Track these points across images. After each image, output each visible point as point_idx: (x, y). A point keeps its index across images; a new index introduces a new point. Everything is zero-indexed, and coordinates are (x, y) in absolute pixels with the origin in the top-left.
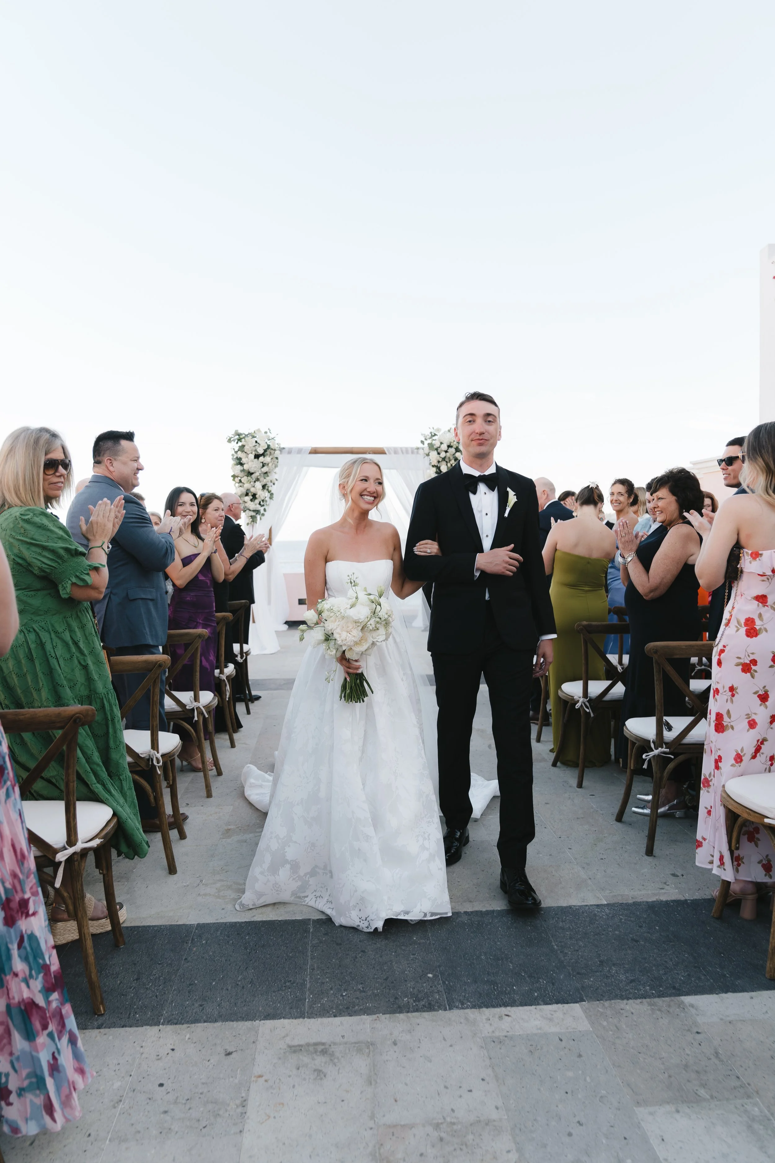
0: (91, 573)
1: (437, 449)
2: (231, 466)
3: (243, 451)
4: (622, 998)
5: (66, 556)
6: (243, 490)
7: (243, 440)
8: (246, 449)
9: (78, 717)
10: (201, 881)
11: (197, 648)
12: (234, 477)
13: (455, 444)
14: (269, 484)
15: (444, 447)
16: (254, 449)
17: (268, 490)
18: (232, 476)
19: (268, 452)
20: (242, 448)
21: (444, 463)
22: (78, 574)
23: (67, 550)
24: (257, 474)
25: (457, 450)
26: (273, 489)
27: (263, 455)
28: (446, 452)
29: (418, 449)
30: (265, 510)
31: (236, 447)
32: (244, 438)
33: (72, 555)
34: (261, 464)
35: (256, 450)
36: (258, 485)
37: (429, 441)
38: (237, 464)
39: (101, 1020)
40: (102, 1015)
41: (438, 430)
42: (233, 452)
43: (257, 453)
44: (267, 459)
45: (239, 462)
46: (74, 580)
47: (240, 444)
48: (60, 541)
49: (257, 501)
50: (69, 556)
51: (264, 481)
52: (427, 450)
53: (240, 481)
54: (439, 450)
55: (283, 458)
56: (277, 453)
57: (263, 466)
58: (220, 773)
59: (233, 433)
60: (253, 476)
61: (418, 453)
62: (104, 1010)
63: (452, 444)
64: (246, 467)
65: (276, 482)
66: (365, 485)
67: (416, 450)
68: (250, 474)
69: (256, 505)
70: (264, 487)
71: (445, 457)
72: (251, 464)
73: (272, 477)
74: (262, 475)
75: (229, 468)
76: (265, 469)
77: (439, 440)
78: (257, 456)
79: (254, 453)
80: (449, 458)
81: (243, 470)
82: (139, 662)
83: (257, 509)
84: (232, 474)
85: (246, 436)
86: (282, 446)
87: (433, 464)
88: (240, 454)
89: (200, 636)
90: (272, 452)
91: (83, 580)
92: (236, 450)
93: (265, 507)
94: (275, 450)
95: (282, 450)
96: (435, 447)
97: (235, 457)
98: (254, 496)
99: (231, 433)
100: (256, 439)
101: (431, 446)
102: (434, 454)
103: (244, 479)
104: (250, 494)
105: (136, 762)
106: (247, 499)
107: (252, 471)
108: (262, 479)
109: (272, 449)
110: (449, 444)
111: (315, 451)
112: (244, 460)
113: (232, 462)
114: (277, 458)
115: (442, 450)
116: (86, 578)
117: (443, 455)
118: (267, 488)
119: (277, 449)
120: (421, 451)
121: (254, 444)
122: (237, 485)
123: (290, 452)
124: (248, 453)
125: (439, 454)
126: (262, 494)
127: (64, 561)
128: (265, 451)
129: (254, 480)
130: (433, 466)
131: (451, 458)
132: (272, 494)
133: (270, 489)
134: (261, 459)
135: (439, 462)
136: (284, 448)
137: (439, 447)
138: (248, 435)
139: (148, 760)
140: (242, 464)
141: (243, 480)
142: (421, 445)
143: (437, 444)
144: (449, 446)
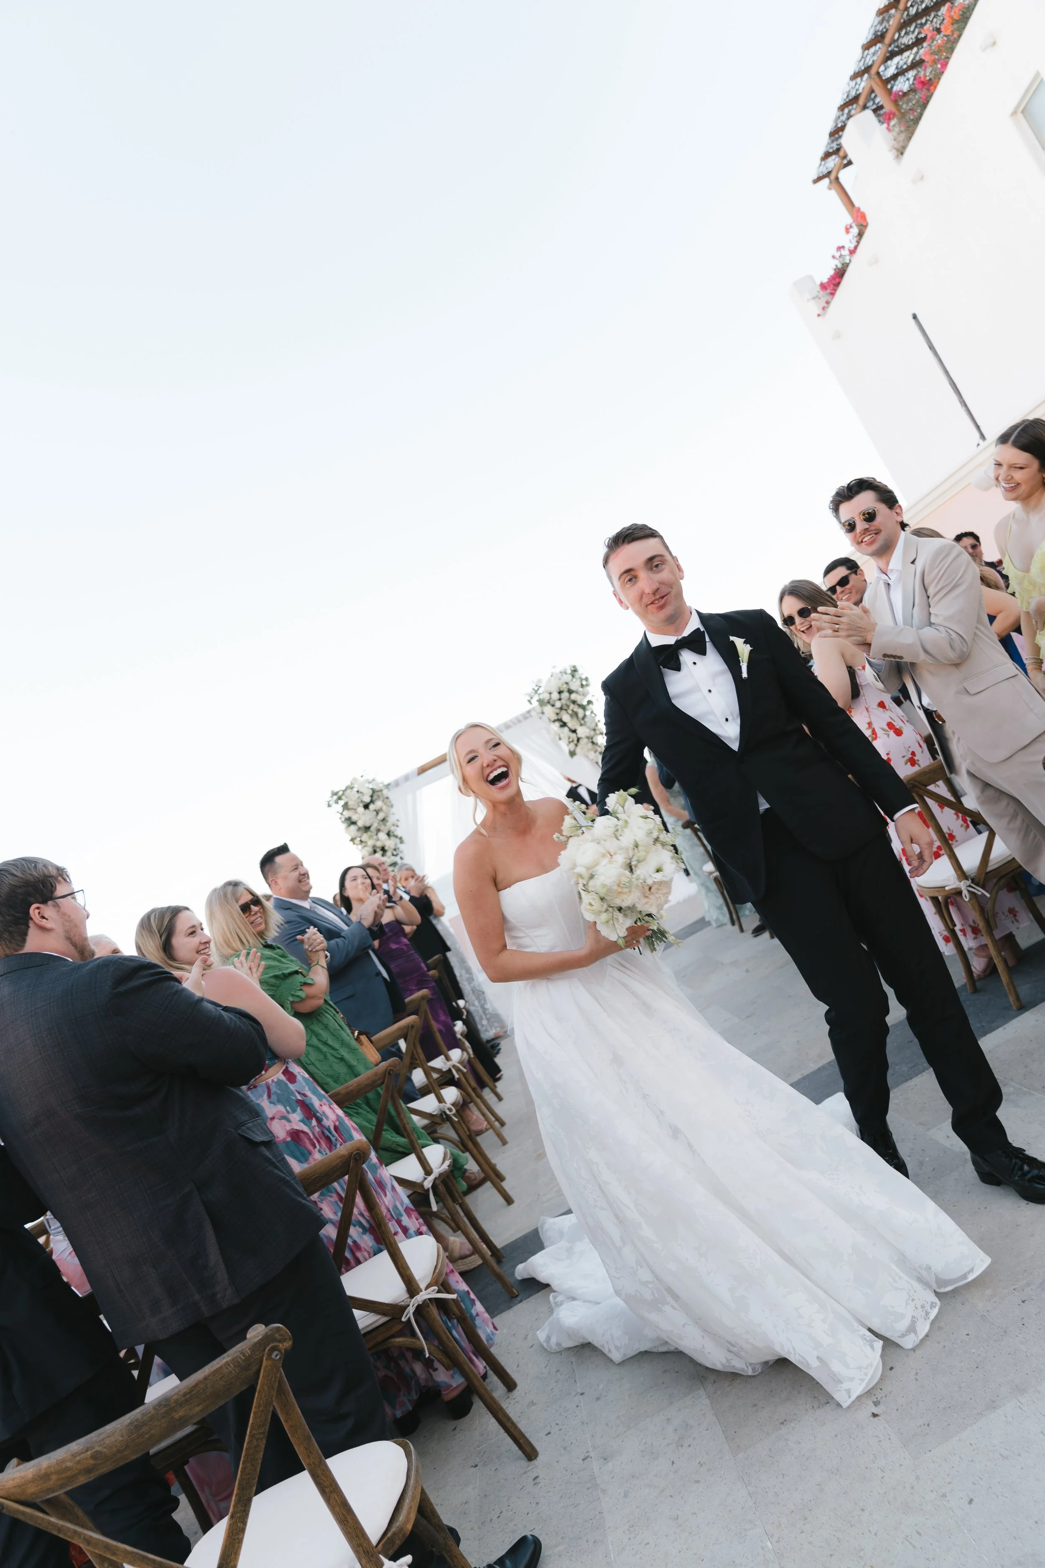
0: (303, 988)
1: (549, 702)
2: (344, 831)
3: (348, 809)
4: (907, 1080)
5: (278, 982)
6: (369, 849)
7: (343, 797)
8: (351, 803)
9: (390, 1070)
10: (539, 1195)
11: (426, 1011)
12: (352, 840)
13: (565, 688)
14: (393, 828)
15: (555, 696)
16: (359, 800)
17: (394, 836)
18: (351, 840)
19: (375, 797)
20: (346, 806)
21: (563, 712)
22: (293, 993)
23: (276, 977)
24: (375, 825)
25: (570, 692)
26: (399, 832)
27: (372, 802)
28: (560, 699)
29: (529, 712)
30: (401, 858)
31: (339, 807)
32: (343, 794)
33: (283, 979)
34: (375, 813)
35: (362, 801)
36: (382, 836)
37: (536, 698)
38: (349, 826)
39: (519, 1298)
40: (517, 1296)
41: (540, 681)
42: (340, 816)
43: (365, 804)
44: (379, 804)
45: (350, 822)
46: (291, 999)
47: (342, 803)
48: (269, 970)
49: (389, 854)
50: (281, 981)
51: (385, 829)
52: (539, 709)
53: (361, 841)
54: (552, 702)
55: (390, 794)
56: (385, 792)
57: (377, 813)
58: (503, 1124)
59: (330, 795)
60: (372, 829)
61: (531, 716)
62: (518, 1292)
63: (562, 689)
64: (360, 824)
65: (399, 824)
66: (477, 763)
67: (528, 715)
68: (367, 829)
69: (389, 857)
70: (388, 834)
71: (562, 706)
72: (363, 817)
73: (391, 820)
74: (381, 823)
75: (343, 834)
76: (381, 816)
77: (546, 692)
78: (366, 807)
79: (361, 805)
80: (566, 705)
81: (359, 829)
82: (394, 1032)
83: (394, 862)
84: (350, 838)
85: (344, 791)
86: (386, 783)
87: (553, 719)
88: (347, 814)
89: (423, 998)
90: (379, 793)
91: (298, 996)
92: (341, 811)
93: (400, 855)
94: (381, 791)
95: (388, 786)
96: (546, 701)
97: (343, 819)
98: (383, 850)
99: (327, 796)
100: (355, 790)
101: (542, 702)
102: (548, 709)
103: (365, 837)
104: (378, 850)
105: (432, 1122)
106: (378, 855)
107: (368, 825)
108: (382, 828)
109: (378, 791)
110: (559, 691)
111: (422, 770)
112: (354, 818)
113: (344, 826)
114: (387, 798)
115: (555, 701)
116: (300, 993)
117: (558, 704)
118: (391, 834)
119: (383, 788)
120: (533, 713)
121: (357, 795)
122: (360, 847)
123: (397, 784)
124: (355, 807)
125: (553, 706)
126: (390, 844)
127: (278, 987)
128: (372, 796)
129: (375, 833)
130: (554, 721)
131: (568, 703)
132: (401, 839)
133: (396, 833)
134: (372, 807)
135: (557, 714)
136: (389, 784)
137: (550, 699)
138: (346, 790)
139: (441, 1115)
140: (354, 823)
141: (363, 839)
142: (529, 707)
143: (546, 697)
144: (560, 692)
